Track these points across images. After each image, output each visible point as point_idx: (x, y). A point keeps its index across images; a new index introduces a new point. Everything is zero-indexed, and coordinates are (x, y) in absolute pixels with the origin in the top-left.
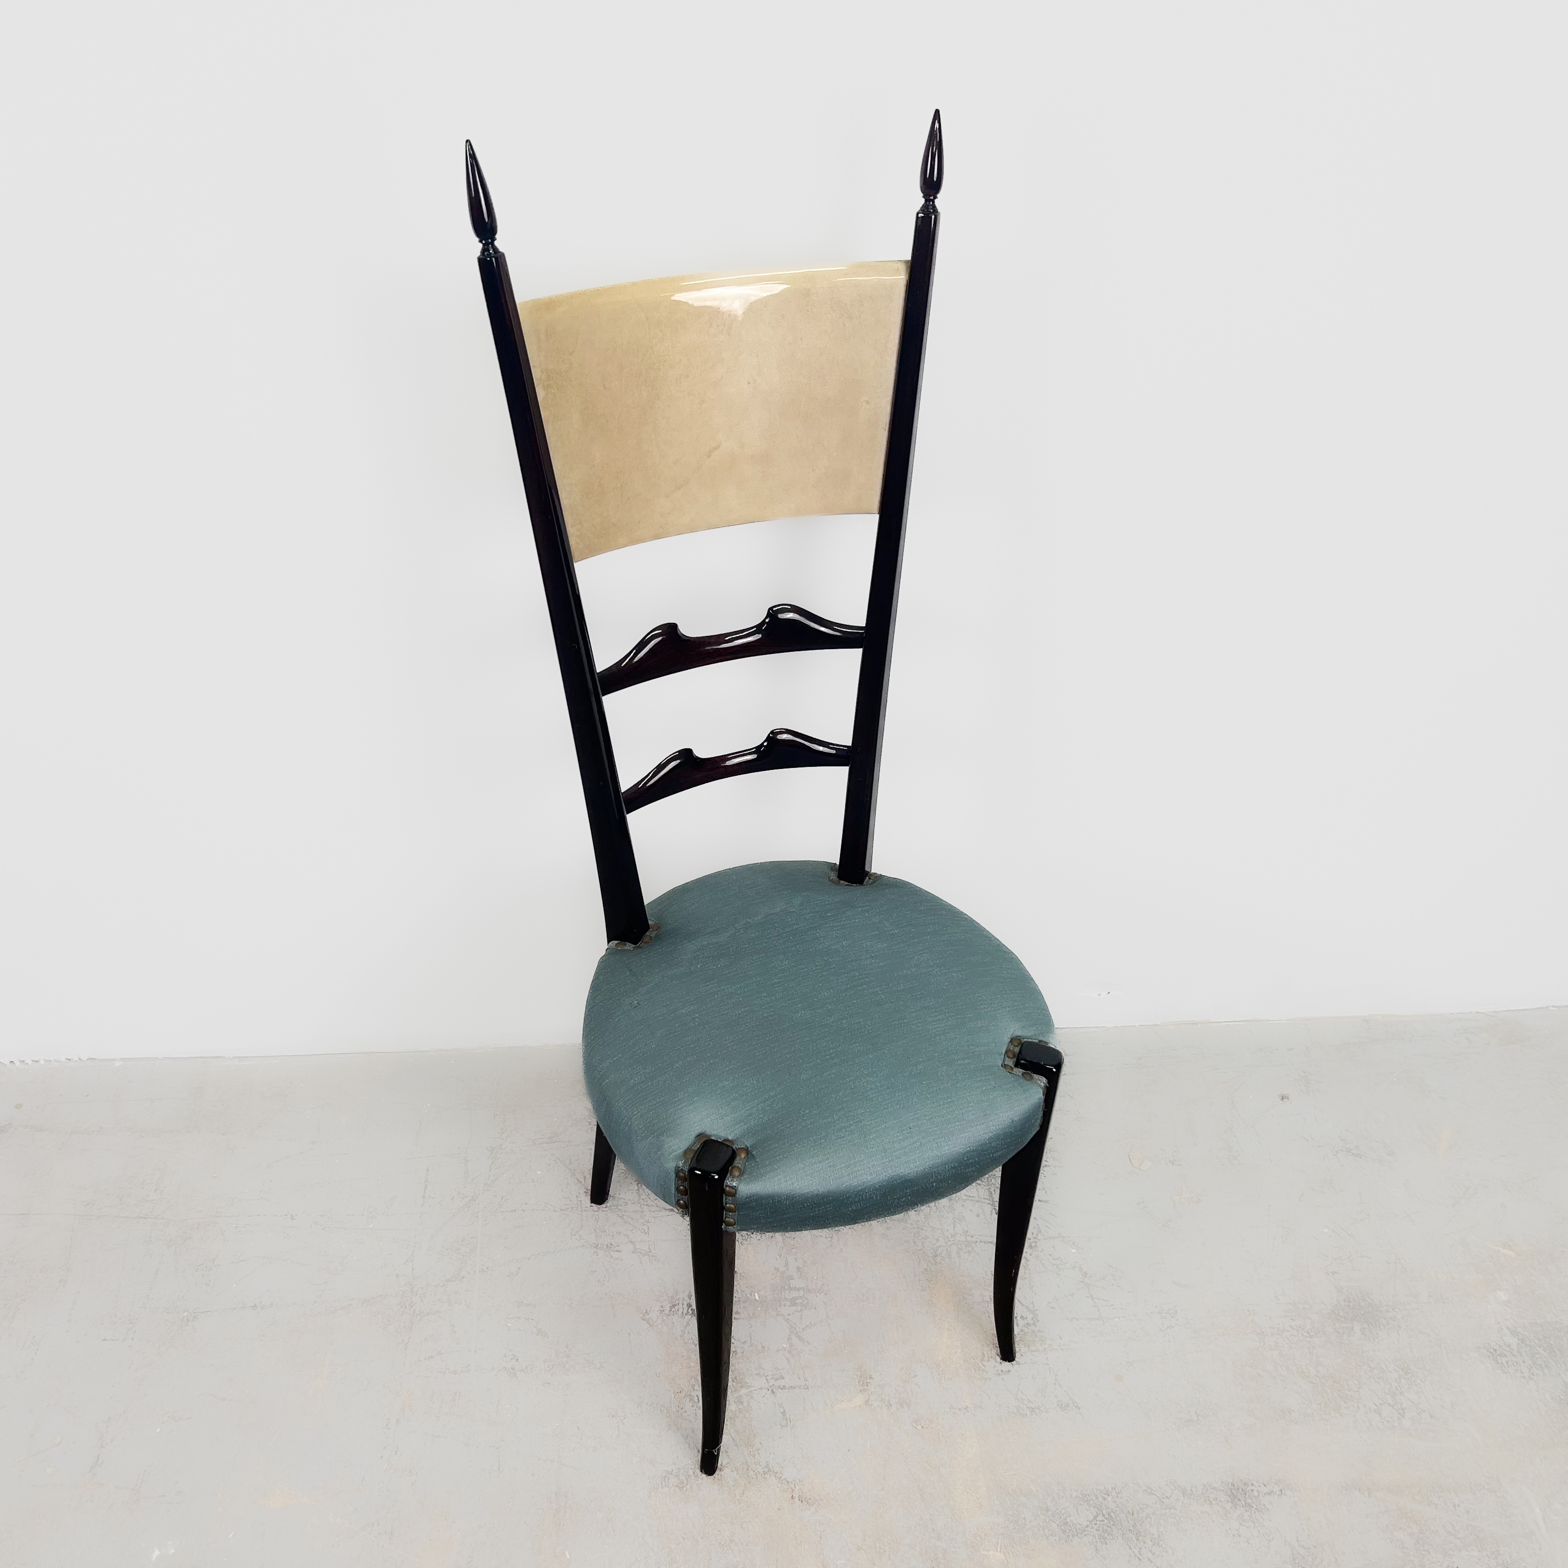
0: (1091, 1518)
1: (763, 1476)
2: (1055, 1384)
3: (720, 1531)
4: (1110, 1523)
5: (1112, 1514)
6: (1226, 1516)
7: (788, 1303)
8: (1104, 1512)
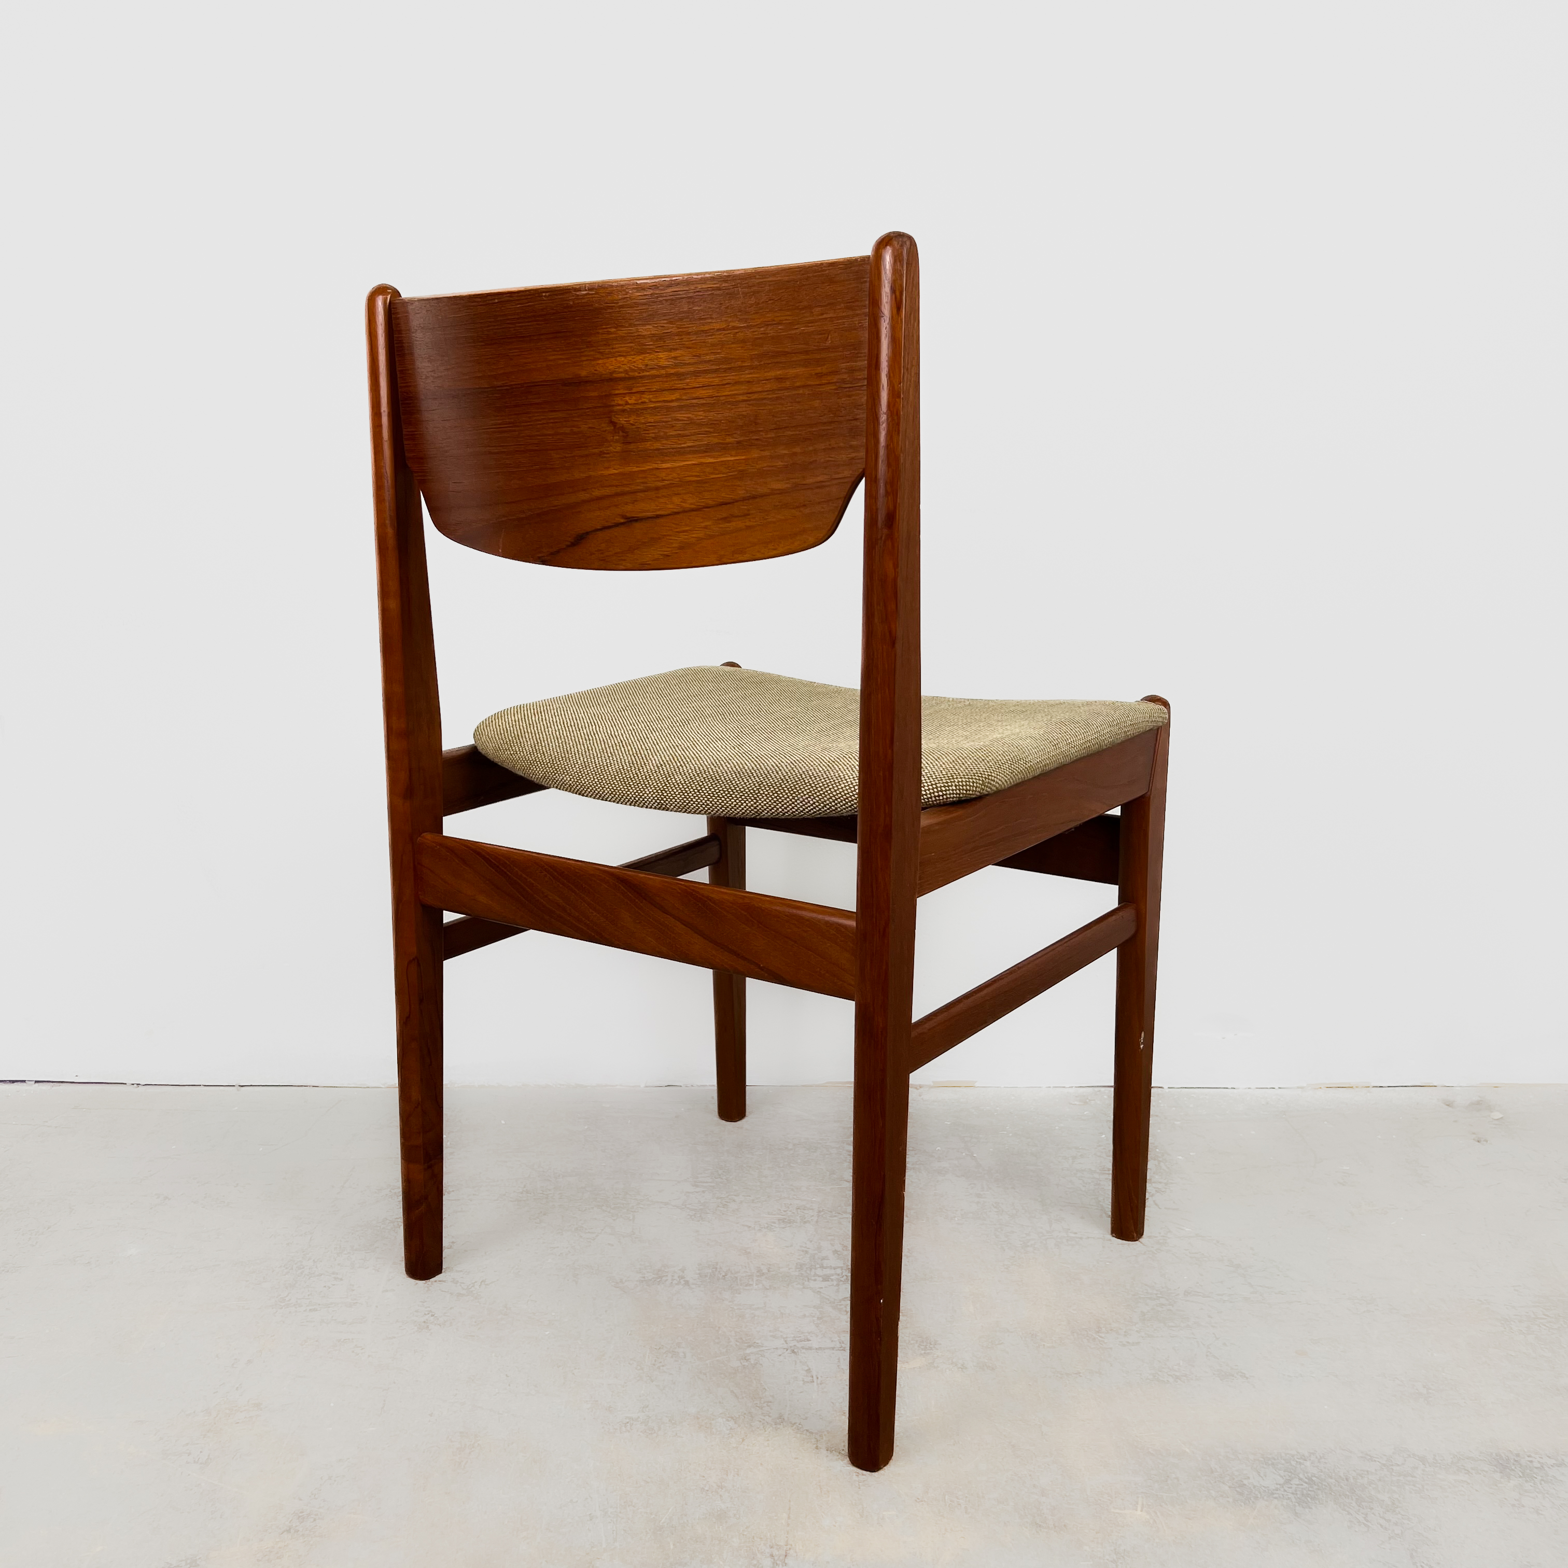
0: (1282, 1481)
1: (774, 1426)
2: (1207, 1355)
3: (704, 1477)
4: (1312, 1487)
5: (1314, 1478)
6: (1496, 1486)
7: (821, 1279)
8: (1301, 1476)
